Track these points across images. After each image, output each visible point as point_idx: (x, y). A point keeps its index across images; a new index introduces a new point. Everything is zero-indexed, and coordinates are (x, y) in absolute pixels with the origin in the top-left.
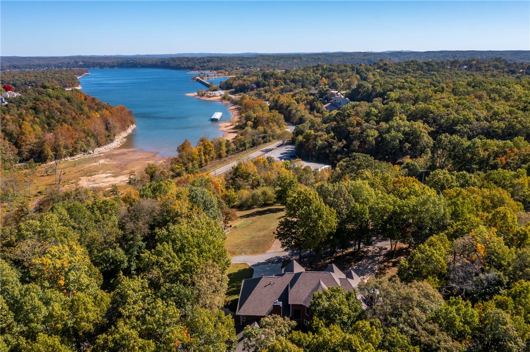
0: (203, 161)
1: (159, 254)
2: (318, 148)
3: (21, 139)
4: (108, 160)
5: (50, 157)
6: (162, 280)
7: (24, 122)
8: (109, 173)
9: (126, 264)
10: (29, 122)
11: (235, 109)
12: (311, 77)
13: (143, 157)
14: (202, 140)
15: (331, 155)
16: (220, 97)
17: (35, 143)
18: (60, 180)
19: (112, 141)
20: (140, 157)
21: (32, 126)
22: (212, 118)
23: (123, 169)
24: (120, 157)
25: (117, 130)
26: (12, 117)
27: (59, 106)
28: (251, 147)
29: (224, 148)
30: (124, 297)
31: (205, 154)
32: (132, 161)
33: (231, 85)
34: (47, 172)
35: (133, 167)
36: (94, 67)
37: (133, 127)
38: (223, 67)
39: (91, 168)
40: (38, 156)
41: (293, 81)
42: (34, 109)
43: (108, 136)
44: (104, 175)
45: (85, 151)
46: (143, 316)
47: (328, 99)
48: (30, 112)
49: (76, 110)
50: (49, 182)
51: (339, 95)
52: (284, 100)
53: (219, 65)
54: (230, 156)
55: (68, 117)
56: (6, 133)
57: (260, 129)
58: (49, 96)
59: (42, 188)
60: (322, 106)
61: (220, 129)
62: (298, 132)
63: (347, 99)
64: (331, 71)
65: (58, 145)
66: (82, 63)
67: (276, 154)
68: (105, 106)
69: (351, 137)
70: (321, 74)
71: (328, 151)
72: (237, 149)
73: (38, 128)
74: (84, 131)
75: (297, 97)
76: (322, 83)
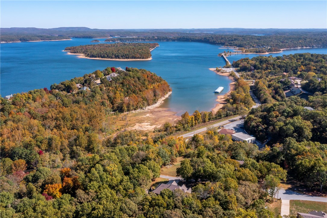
0: (194, 123)
2: (252, 127)
3: (114, 100)
4: (151, 114)
5: (125, 110)
6: (132, 178)
7: (117, 91)
8: (149, 123)
10: (119, 91)
11: (234, 84)
12: (293, 64)
13: (168, 114)
14: (196, 112)
15: (257, 132)
16: (228, 74)
17: (120, 103)
18: (127, 124)
19: (156, 103)
20: (166, 115)
21: (120, 94)
22: (216, 91)
23: (156, 121)
24: (157, 113)
25: (160, 96)
26: (112, 88)
27: (134, 82)
28: (225, 117)
29: (207, 117)
31: (195, 120)
32: (162, 117)
33: (239, 64)
34: (122, 119)
35: (161, 121)
36: (163, 40)
37: (170, 93)
38: (244, 45)
39: (142, 119)
40: (120, 109)
41: (279, 66)
42: (122, 83)
43: (155, 100)
44: (147, 124)
45: (141, 108)
46: (125, 185)
47: (289, 88)
48: (120, 85)
49: (141, 84)
50: (123, 124)
51: (299, 85)
52: (261, 84)
53: (241, 43)
54: (210, 121)
55: (137, 88)
56: (109, 97)
57: (235, 106)
58: (130, 76)
59: (119, 127)
60: (283, 92)
61: (217, 100)
62: (252, 112)
63: (301, 89)
64: (310, 60)
65: (130, 105)
66: (156, 38)
67: (234, 124)
68: (157, 80)
69: (270, 123)
70: (302, 62)
71: (256, 129)
72: (216, 118)
73: (122, 94)
74: (142, 98)
75: (272, 82)
76: (300, 70)
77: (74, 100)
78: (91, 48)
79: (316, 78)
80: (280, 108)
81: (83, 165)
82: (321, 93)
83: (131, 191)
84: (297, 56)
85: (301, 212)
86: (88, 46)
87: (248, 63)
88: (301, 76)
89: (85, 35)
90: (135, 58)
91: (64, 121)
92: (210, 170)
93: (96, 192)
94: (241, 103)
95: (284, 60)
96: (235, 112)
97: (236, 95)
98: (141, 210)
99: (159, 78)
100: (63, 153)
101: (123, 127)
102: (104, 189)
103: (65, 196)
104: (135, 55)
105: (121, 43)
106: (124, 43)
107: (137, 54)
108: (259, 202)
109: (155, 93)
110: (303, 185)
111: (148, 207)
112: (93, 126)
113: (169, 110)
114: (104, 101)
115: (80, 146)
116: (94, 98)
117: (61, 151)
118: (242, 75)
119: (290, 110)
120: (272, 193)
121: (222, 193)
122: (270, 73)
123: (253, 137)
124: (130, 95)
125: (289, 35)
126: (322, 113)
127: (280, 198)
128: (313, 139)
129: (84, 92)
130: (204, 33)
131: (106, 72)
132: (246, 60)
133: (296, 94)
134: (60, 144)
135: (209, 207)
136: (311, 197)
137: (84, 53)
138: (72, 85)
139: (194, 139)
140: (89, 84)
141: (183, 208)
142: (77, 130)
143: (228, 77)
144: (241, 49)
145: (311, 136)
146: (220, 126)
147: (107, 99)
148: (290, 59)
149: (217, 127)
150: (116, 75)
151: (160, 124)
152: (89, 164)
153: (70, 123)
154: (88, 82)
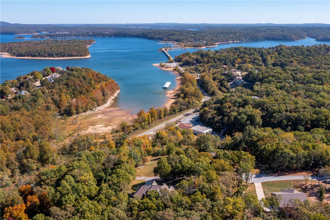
0: (150, 121)
1: (112, 177)
2: (208, 119)
3: (61, 103)
4: (103, 115)
5: (74, 113)
6: (112, 185)
7: (62, 93)
8: (103, 124)
9: (105, 178)
10: (64, 93)
11: (180, 79)
12: (231, 57)
13: (121, 114)
14: (151, 109)
15: (214, 123)
16: (173, 69)
17: (67, 106)
18: (79, 128)
19: (106, 103)
20: (119, 114)
21: (65, 96)
22: (164, 87)
23: (110, 122)
24: (109, 114)
25: (109, 95)
26: (56, 91)
27: (79, 82)
28: (179, 111)
29: (163, 113)
30: (102, 188)
31: (152, 117)
32: (115, 117)
33: (181, 59)
34: (73, 123)
35: (115, 121)
36: (99, 36)
37: (118, 91)
38: (182, 40)
39: (94, 121)
40: (68, 113)
41: (219, 60)
42: (67, 84)
43: (104, 100)
44: (100, 126)
45: (91, 109)
46: (106, 194)
47: (232, 79)
48: (65, 87)
49: (88, 84)
50: (74, 128)
51: (240, 76)
52: (207, 78)
53: (179, 38)
54: (166, 117)
55: (84, 89)
56: (53, 100)
57: (187, 100)
58: (74, 76)
59: (71, 132)
60: (227, 84)
61: (167, 96)
62: (205, 105)
63: (242, 80)
64: (244, 53)
65: (78, 107)
66: (91, 33)
67: (190, 118)
68: (103, 79)
69: (224, 114)
70: (238, 55)
71: (212, 121)
72: (171, 113)
73: (68, 96)
74: (91, 98)
75: (216, 75)
76: (237, 62)
77: (12, 106)
78: (16, 46)
79: (253, 69)
80: (232, 99)
81: (48, 178)
82: (260, 83)
83: (113, 198)
84: (233, 50)
85: (273, 192)
86: (12, 44)
87: (189, 58)
88: (239, 68)
89: (4, 31)
90: (72, 56)
91: (5, 131)
92: (189, 166)
93: (74, 206)
94: (192, 97)
95: (222, 53)
96: (188, 106)
97: (186, 89)
98: (130, 217)
99: (104, 76)
100: (10, 169)
101: (76, 131)
102: (83, 201)
103: (38, 217)
104: (72, 53)
105: (52, 39)
106: (55, 39)
107: (74, 51)
108: (243, 189)
109: (103, 93)
110: (268, 168)
111: (137, 211)
112: (42, 134)
113: (120, 109)
114: (49, 104)
115: (31, 158)
116: (37, 103)
117: (7, 167)
118: (186, 69)
119: (241, 101)
120: (247, 179)
121: (207, 186)
122: (211, 66)
123: (210, 128)
124: (77, 97)
125: (220, 30)
126: (268, 101)
127: (253, 182)
128: (264, 125)
129: (23, 97)
130: (140, 29)
131: (46, 73)
132: (187, 54)
133: (239, 85)
134: (5, 158)
135: (198, 201)
136: (278, 177)
137: (8, 51)
138: (6, 89)
139: (158, 137)
140: (27, 87)
141: (173, 207)
142: (23, 140)
143: (173, 72)
144: (180, 44)
145: (262, 123)
146: (177, 121)
147: (52, 102)
148: (228, 52)
149: (174, 122)
150: (58, 76)
151: (115, 124)
152: (55, 176)
153: (13, 133)
154: (25, 85)
